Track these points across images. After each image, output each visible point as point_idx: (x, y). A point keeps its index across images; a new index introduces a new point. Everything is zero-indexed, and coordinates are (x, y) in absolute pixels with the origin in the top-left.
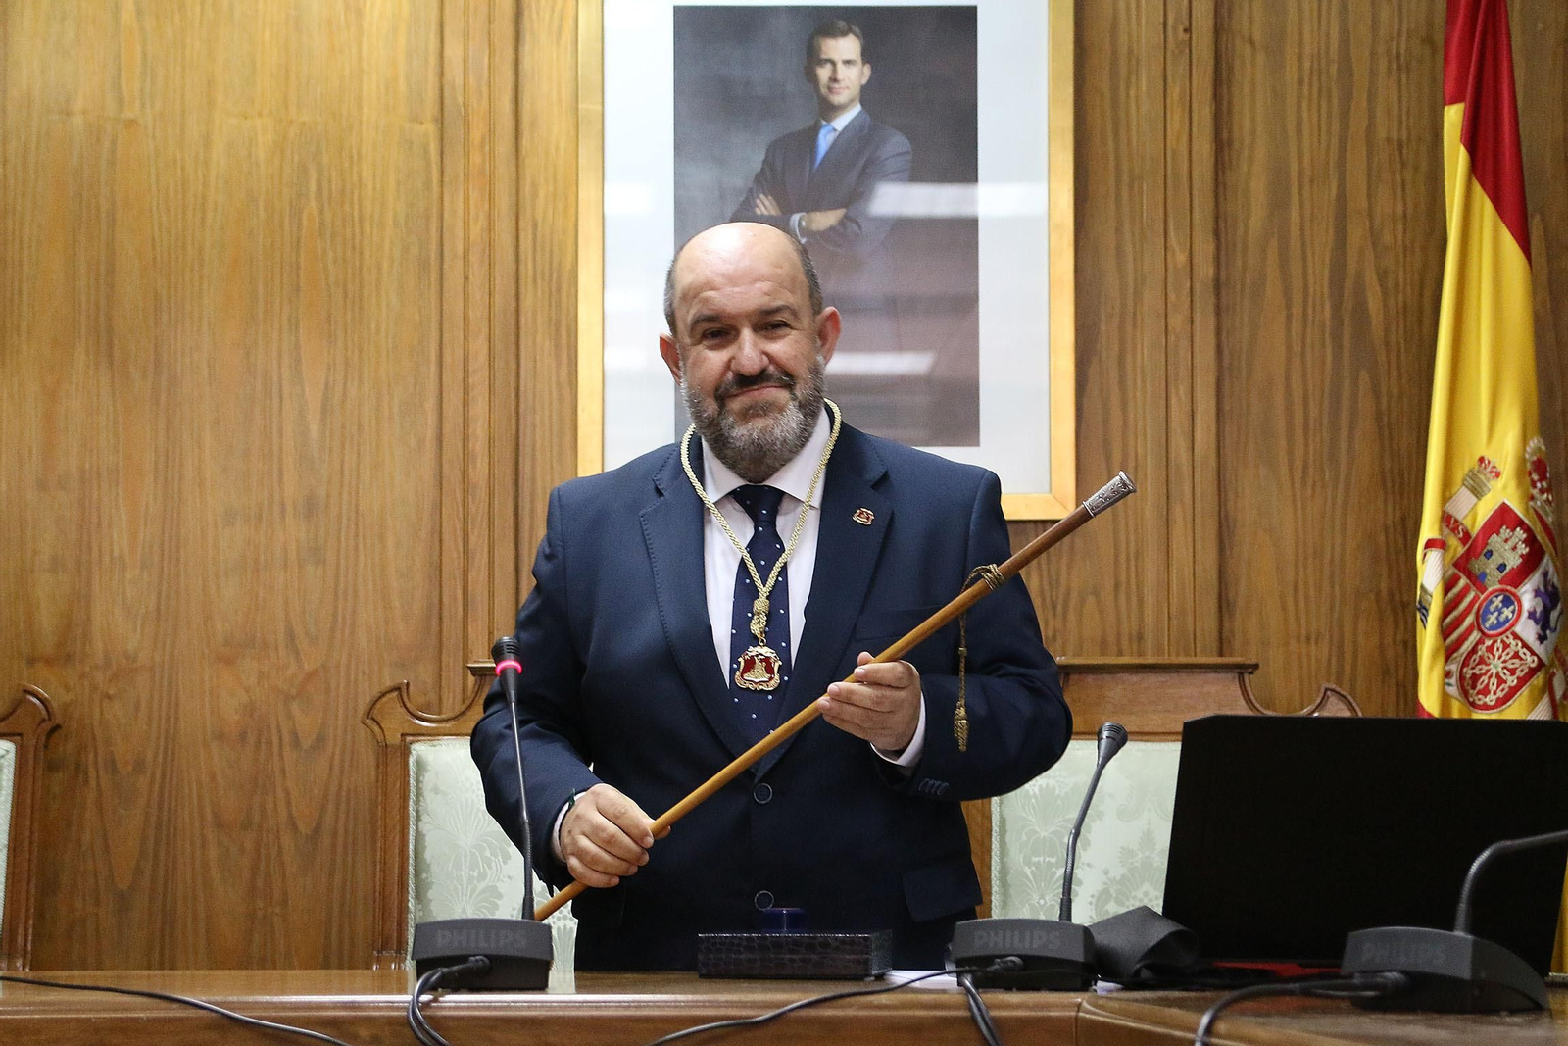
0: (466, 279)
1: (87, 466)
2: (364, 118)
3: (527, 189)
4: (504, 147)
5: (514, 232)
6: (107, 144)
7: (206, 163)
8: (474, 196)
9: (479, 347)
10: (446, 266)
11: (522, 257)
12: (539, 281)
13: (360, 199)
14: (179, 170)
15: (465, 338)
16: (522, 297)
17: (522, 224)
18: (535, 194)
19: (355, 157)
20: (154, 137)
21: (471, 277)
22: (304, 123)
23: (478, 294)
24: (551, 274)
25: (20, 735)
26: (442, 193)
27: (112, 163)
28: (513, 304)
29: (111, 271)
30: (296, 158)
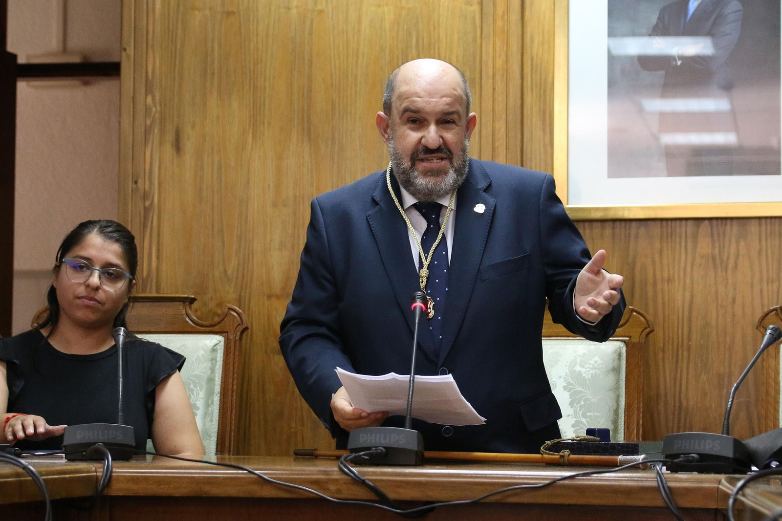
0: (494, 89)
1: (298, 194)
2: (441, 4)
3: (528, 39)
4: (515, 16)
5: (520, 63)
6: (308, 23)
7: (359, 31)
8: (498, 44)
9: (501, 126)
10: (483, 82)
11: (525, 75)
12: (534, 88)
13: (439, 48)
14: (345, 36)
15: (493, 121)
16: (525, 97)
17: (525, 58)
18: (532, 42)
19: (436, 25)
20: (332, 19)
21: (497, 89)
22: (409, 8)
23: (500, 98)
24: (541, 84)
25: (227, 332)
26: (481, 43)
27: (311, 33)
28: (519, 102)
29: (310, 90)
30: (405, 26)
